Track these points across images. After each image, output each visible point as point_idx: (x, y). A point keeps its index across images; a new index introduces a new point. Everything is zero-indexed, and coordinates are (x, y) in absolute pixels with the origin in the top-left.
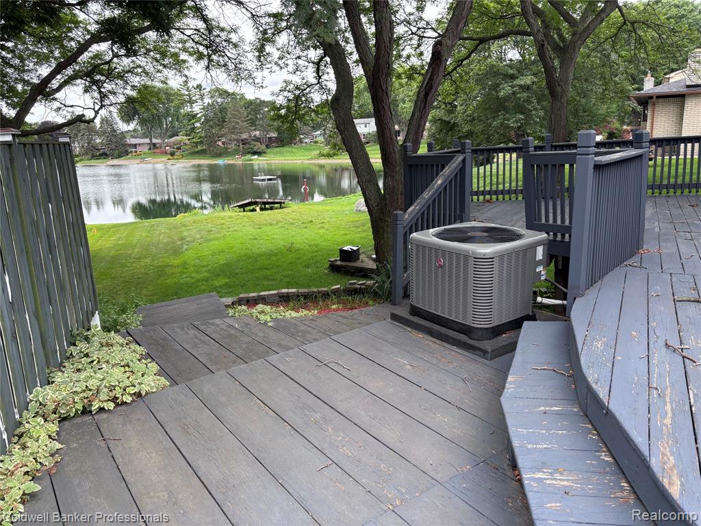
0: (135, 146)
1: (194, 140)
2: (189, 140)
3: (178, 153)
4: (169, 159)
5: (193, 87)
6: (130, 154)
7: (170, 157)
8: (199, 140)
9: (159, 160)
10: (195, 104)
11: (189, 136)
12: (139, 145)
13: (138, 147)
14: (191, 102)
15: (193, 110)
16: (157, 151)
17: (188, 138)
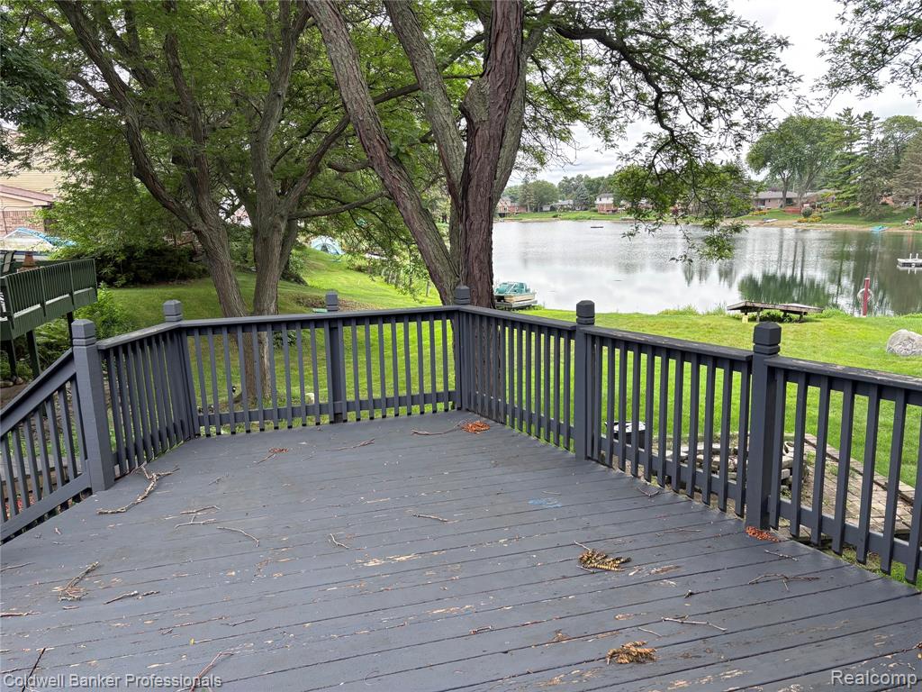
0: (763, 201)
1: (844, 195)
2: (836, 194)
3: (816, 214)
4: (800, 222)
5: (858, 116)
6: (751, 213)
7: (802, 218)
8: (850, 195)
9: (787, 222)
10: (858, 142)
11: (838, 188)
12: (769, 200)
13: (767, 203)
14: (852, 139)
15: (853, 150)
16: (790, 209)
17: (837, 191)
